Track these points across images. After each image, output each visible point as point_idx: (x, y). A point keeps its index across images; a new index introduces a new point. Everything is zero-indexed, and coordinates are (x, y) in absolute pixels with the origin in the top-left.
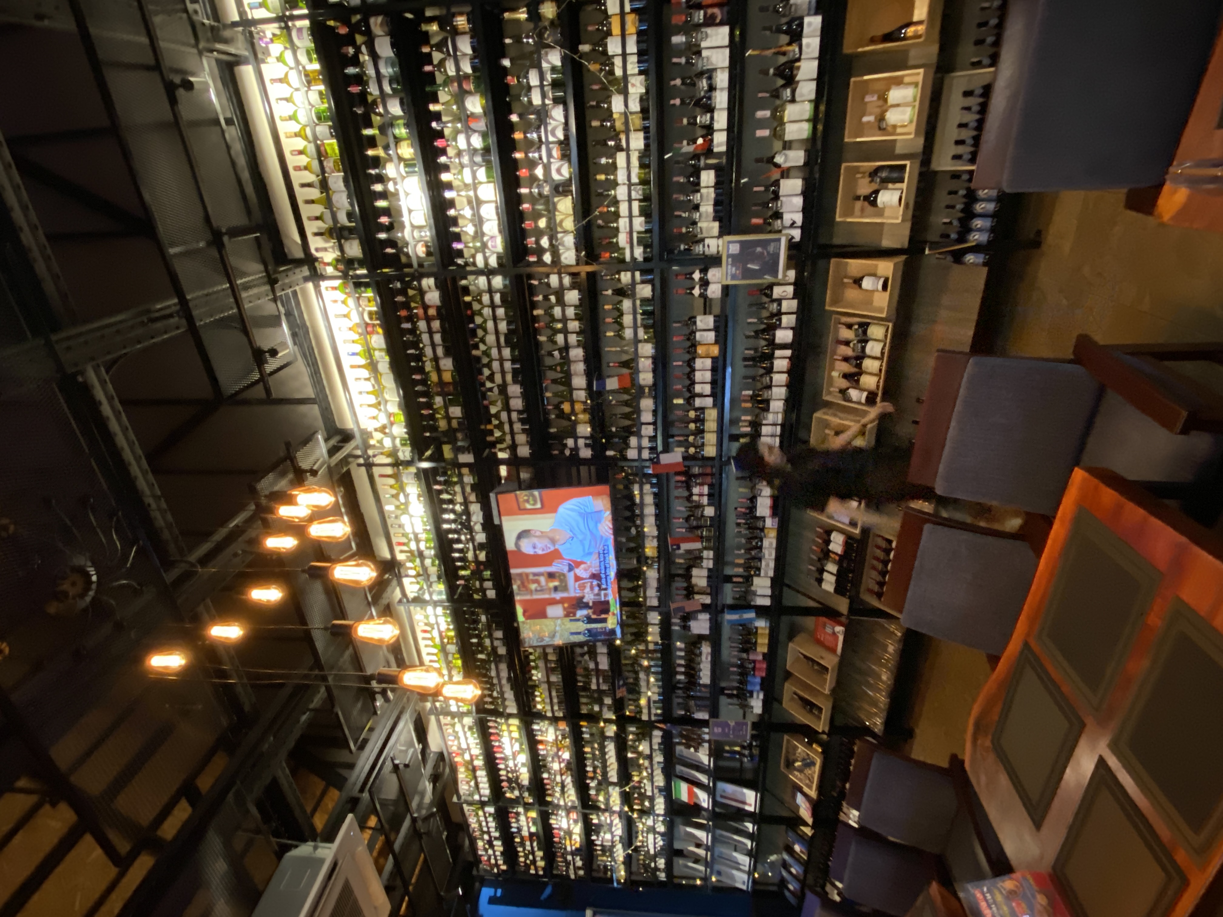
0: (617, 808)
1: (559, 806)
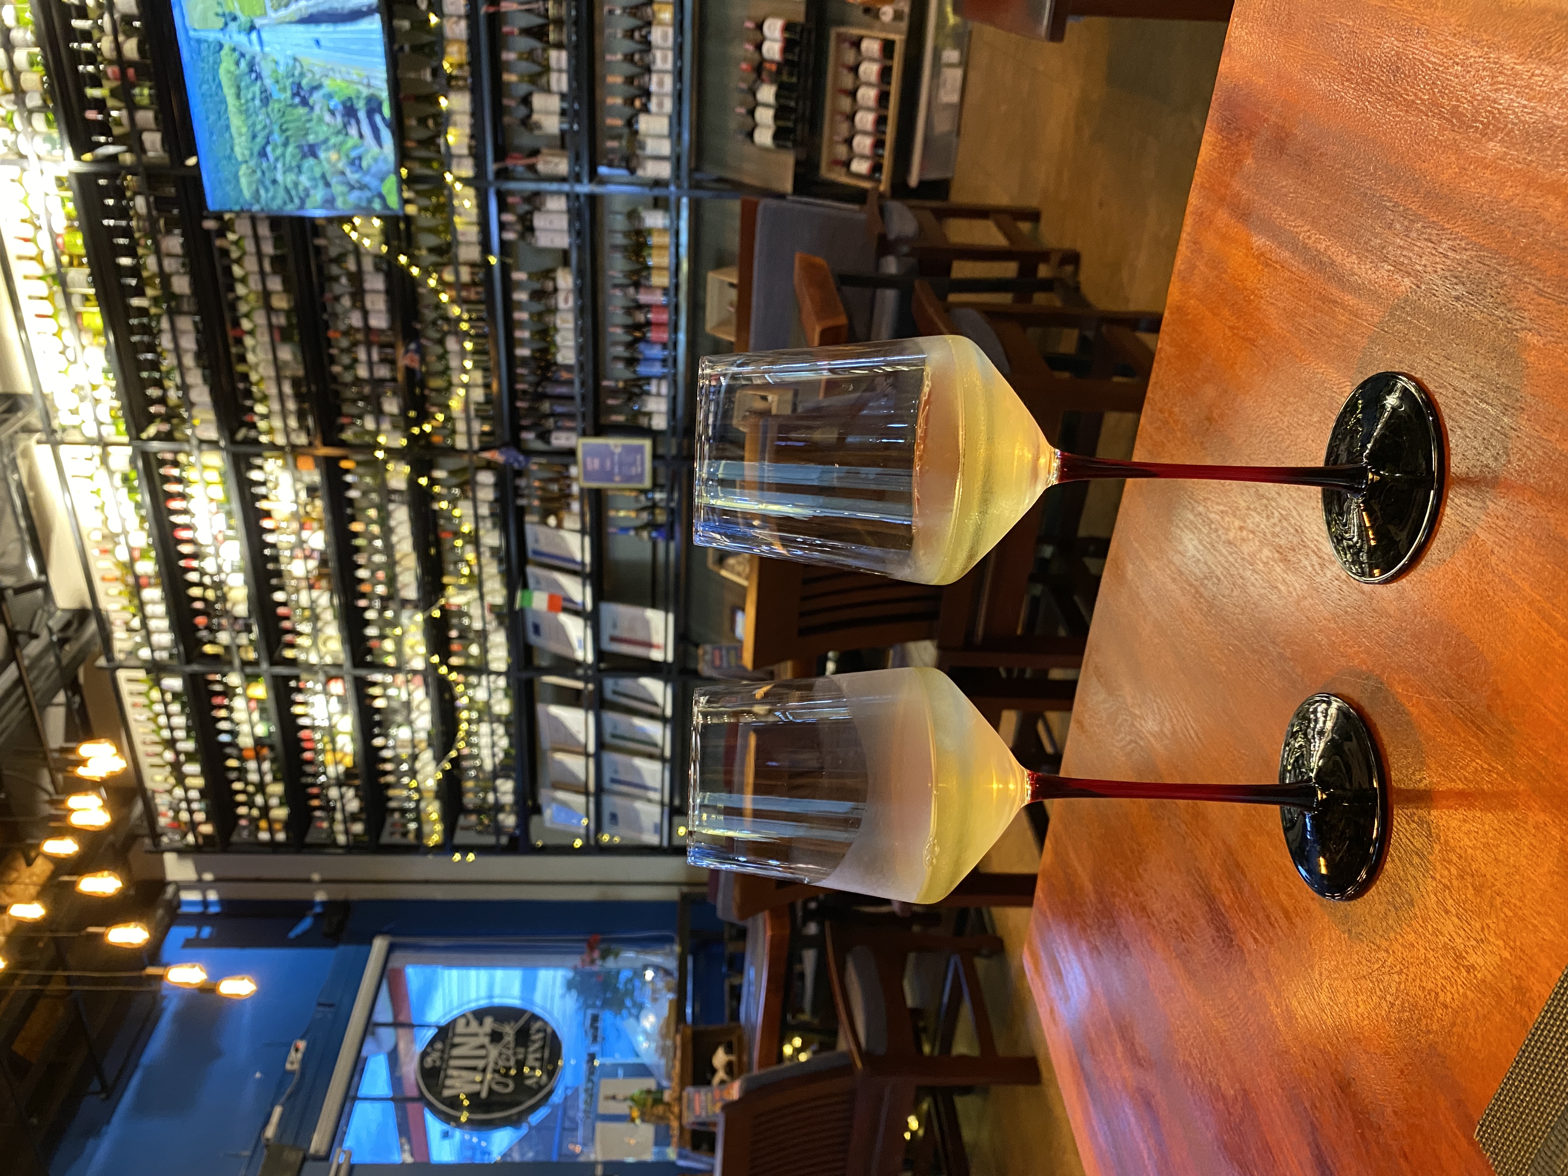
0: (418, 664)
1: (310, 668)
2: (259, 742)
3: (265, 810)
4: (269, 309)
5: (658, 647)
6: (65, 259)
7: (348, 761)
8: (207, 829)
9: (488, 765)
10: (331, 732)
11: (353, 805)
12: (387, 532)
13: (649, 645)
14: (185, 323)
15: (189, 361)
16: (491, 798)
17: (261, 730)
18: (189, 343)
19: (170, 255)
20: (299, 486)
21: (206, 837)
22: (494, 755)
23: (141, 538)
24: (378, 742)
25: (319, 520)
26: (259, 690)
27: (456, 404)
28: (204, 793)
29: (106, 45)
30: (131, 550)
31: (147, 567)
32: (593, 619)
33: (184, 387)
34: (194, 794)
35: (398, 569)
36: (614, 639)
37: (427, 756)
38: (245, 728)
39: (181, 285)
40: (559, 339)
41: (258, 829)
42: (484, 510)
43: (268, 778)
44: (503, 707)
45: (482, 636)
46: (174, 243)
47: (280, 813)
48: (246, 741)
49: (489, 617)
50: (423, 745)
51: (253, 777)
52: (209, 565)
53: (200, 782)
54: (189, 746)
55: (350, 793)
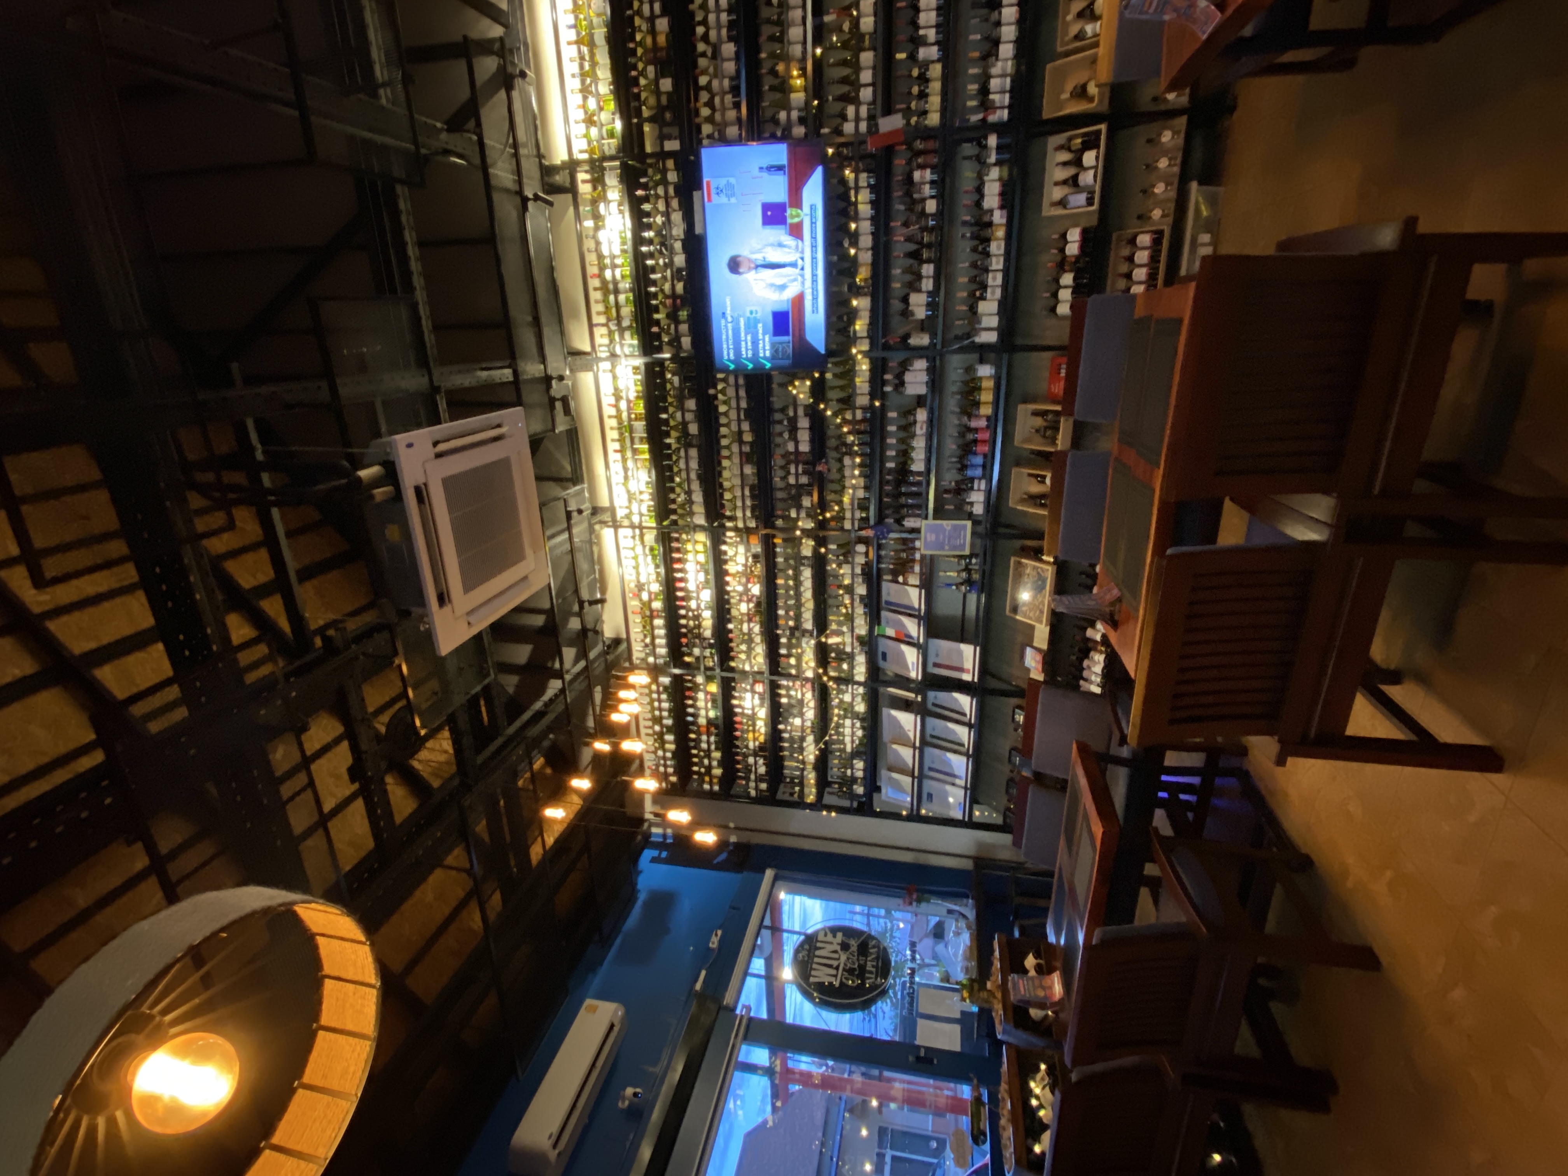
0: (810, 674)
1: (744, 673)
2: (710, 722)
3: (709, 768)
4: (741, 442)
5: (968, 671)
6: (633, 416)
7: (762, 739)
8: (673, 779)
9: (849, 749)
10: (753, 718)
11: (762, 770)
12: (798, 584)
13: (961, 670)
14: (694, 452)
15: (693, 476)
16: (849, 772)
17: (712, 714)
18: (694, 465)
19: (689, 411)
20: (749, 554)
21: (673, 784)
22: (853, 742)
23: (656, 587)
24: (781, 727)
25: (759, 577)
26: (713, 688)
27: (846, 500)
28: (675, 754)
29: (667, 287)
30: (650, 593)
31: (657, 605)
32: (923, 649)
33: (689, 493)
34: (669, 755)
35: (803, 609)
36: (936, 665)
37: (810, 739)
38: (703, 713)
39: (693, 429)
40: (914, 455)
41: (703, 782)
42: (858, 570)
43: (713, 747)
44: (861, 707)
45: (851, 657)
46: (691, 404)
47: (717, 772)
48: (702, 721)
49: (856, 644)
50: (808, 731)
51: (704, 746)
52: (693, 604)
53: (672, 747)
54: (669, 722)
55: (761, 761)
